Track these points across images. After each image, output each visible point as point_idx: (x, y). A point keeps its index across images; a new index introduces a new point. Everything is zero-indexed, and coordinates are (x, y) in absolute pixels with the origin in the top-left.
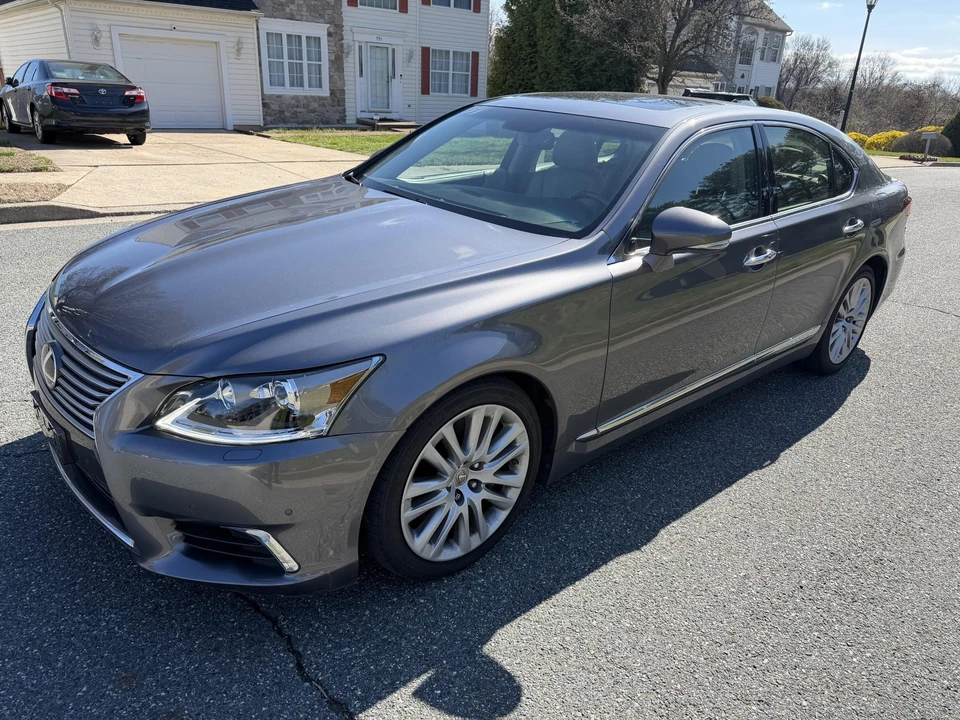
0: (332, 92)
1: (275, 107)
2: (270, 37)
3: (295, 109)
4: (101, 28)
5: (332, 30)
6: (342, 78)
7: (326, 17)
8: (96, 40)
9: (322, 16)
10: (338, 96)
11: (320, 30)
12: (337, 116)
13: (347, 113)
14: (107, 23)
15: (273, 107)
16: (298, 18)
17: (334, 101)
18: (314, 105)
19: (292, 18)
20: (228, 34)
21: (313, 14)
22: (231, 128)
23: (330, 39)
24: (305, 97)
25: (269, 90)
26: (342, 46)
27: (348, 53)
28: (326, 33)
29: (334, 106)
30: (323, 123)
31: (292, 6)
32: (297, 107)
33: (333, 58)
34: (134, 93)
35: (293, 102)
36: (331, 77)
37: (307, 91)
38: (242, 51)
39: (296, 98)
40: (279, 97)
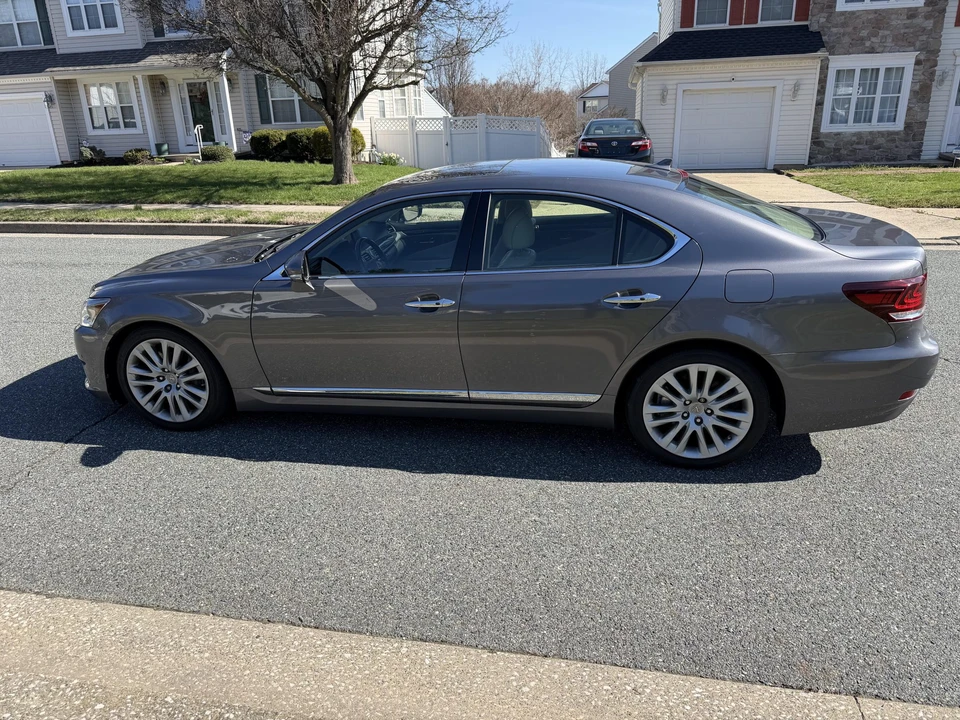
0: (908, 126)
1: (831, 145)
2: (841, 73)
3: (855, 146)
4: (670, 87)
5: (922, 57)
6: (926, 111)
7: (918, 44)
8: (663, 98)
9: (913, 45)
10: (915, 129)
11: (906, 60)
12: (910, 152)
13: (923, 148)
14: (675, 82)
15: (827, 145)
16: (881, 49)
17: (907, 134)
18: (881, 141)
19: (872, 51)
20: (787, 77)
21: (900, 43)
22: (771, 167)
23: (917, 67)
24: (871, 133)
25: (826, 128)
26: (933, 74)
27: (942, 81)
28: (913, 61)
29: (906, 141)
30: (888, 159)
31: (873, 39)
32: (858, 143)
33: (917, 87)
34: (640, 143)
35: (854, 138)
36: (909, 109)
37: (875, 126)
38: (800, 92)
39: (859, 135)
40: (838, 134)
